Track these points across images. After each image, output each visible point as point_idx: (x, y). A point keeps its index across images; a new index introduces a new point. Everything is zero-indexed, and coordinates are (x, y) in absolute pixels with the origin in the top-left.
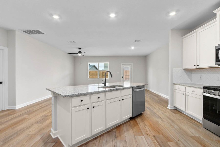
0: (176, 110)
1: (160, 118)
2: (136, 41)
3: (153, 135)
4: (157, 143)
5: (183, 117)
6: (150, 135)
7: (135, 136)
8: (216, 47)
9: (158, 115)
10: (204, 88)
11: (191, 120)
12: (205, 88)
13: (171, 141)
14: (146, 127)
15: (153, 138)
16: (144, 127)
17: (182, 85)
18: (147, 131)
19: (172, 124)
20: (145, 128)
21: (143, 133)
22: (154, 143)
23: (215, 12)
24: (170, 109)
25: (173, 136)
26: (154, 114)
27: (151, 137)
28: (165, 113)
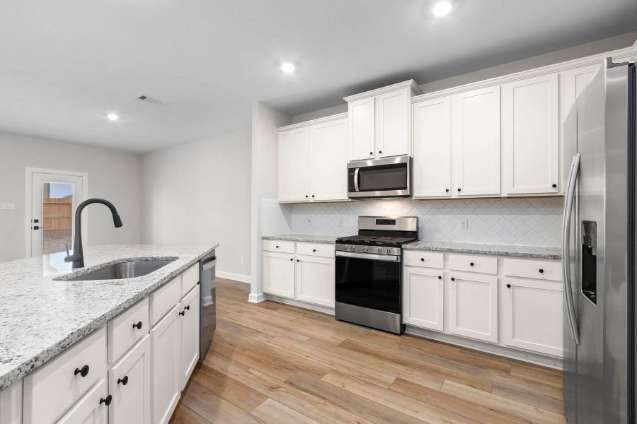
0: (271, 302)
1: (258, 331)
2: (143, 98)
3: (285, 382)
4: (307, 394)
5: (292, 312)
6: (279, 387)
7: (252, 413)
8: (348, 164)
9: (246, 327)
10: (337, 242)
11: (309, 313)
12: (340, 241)
13: (326, 374)
14: (250, 370)
15: (291, 389)
16: (248, 374)
17: (286, 240)
18: (265, 381)
19: (293, 337)
20: (251, 376)
21: (262, 391)
22: (304, 398)
23: (346, 99)
24: (256, 302)
25: (318, 361)
26: (238, 327)
27: (286, 390)
28: (254, 316)
